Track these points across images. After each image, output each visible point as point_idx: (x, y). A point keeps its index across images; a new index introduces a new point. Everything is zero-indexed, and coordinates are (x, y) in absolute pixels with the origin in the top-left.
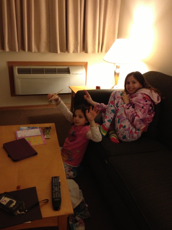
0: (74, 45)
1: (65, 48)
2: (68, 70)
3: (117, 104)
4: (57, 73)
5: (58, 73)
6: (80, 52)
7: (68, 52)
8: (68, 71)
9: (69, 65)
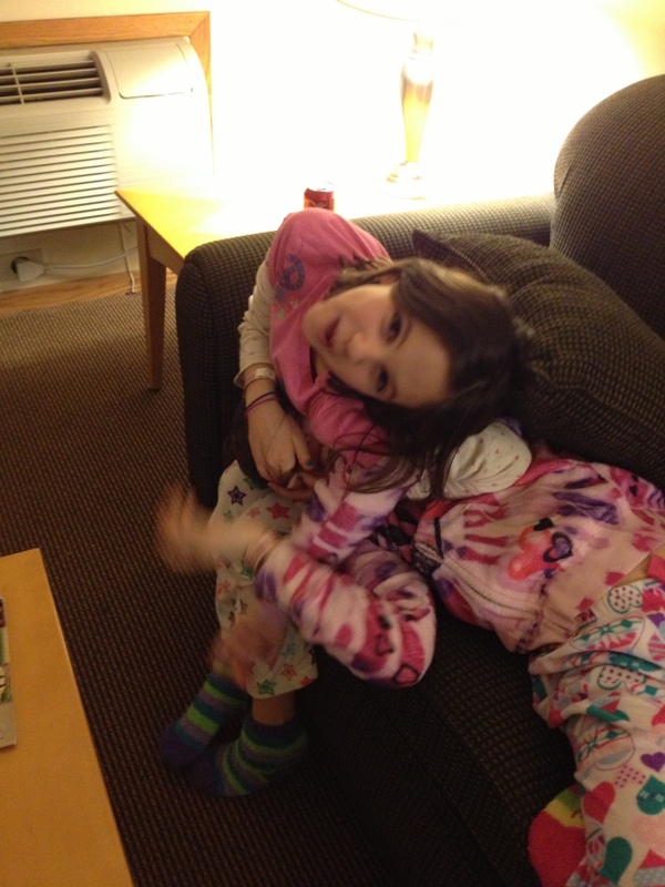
2: (94, 75)
4: (22, 97)
5: (27, 101)
8: (90, 82)
9: (95, 38)
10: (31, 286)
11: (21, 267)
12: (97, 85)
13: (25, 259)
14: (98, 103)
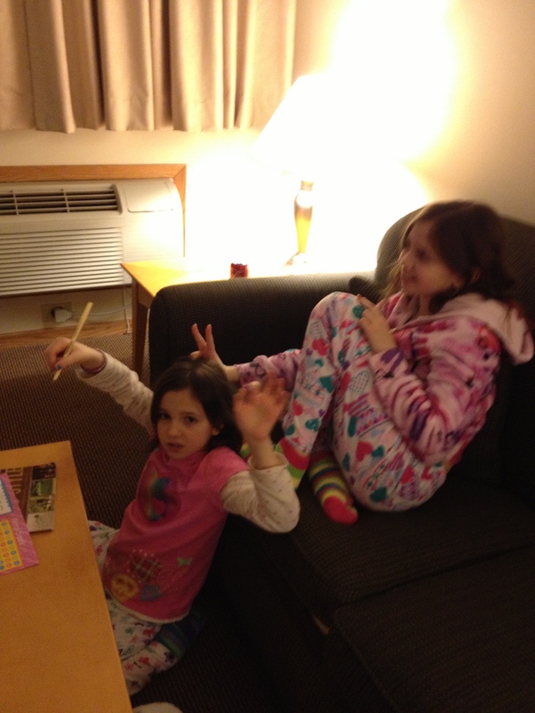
0: (131, 100)
1: (97, 113)
2: (113, 198)
3: (343, 353)
4: (68, 208)
5: (71, 211)
6: (155, 128)
7: (109, 128)
8: (111, 202)
9: (115, 176)
10: (63, 326)
11: (58, 313)
12: (115, 203)
13: (61, 308)
14: (114, 214)
